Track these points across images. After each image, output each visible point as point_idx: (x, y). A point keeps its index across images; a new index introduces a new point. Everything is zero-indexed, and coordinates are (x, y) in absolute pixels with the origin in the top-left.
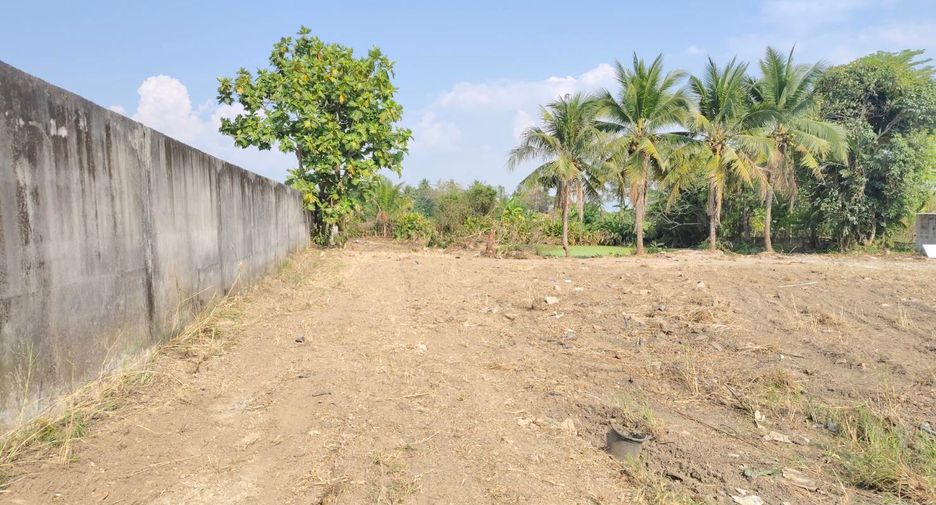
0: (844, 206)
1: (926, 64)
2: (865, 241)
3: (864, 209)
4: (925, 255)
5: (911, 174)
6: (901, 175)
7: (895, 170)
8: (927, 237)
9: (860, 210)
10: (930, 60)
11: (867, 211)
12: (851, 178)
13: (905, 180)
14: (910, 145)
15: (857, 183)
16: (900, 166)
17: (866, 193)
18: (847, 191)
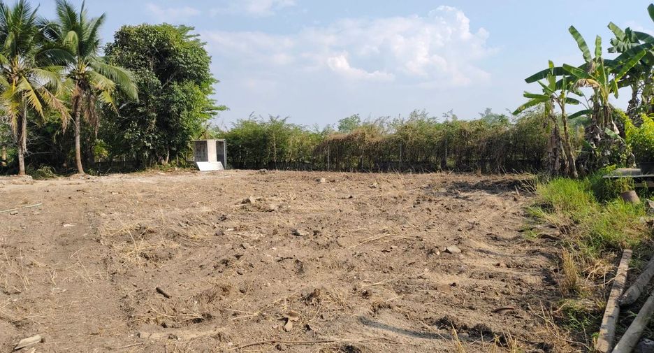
0: (142, 134)
1: (197, 37)
2: (163, 161)
3: (156, 137)
4: (199, 170)
5: (186, 112)
6: (179, 112)
7: (174, 109)
8: (200, 157)
9: (154, 138)
10: (198, 35)
11: (159, 138)
12: (145, 113)
13: (181, 116)
14: (184, 91)
15: (149, 118)
16: (177, 106)
17: (157, 124)
18: (143, 123)
